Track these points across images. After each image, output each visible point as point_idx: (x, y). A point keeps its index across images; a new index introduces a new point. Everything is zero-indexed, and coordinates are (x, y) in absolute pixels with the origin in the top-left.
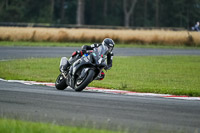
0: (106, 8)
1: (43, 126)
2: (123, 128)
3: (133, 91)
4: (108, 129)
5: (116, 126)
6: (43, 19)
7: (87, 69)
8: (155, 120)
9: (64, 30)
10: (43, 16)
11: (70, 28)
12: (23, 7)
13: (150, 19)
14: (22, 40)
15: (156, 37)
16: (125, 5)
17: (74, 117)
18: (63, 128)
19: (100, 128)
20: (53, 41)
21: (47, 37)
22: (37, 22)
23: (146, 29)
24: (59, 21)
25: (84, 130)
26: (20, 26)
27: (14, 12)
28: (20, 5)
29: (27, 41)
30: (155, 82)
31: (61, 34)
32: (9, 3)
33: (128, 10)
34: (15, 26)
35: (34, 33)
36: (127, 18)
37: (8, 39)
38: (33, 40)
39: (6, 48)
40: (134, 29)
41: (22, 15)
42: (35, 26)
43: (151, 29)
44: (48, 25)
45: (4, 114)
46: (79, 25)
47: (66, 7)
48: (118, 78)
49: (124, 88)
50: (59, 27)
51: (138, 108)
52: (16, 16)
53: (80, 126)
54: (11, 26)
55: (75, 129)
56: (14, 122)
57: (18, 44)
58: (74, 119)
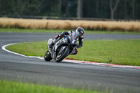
0: (97, 6)
1: (53, 88)
2: (109, 89)
3: (117, 64)
4: (98, 90)
5: (104, 88)
6: (54, 14)
7: (64, 47)
8: (132, 85)
9: (68, 21)
10: (54, 12)
11: (72, 20)
12: (40, 5)
13: (128, 13)
14: (39, 28)
15: (133, 26)
16: (111, 4)
17: (75, 82)
18: (67, 90)
19: (93, 90)
20: (60, 29)
21: (56, 26)
22: (49, 15)
23: (125, 21)
24: (65, 15)
25: (82, 91)
26: (37, 18)
27: (33, 9)
28: (37, 4)
29: (43, 29)
30: (131, 57)
31: (66, 24)
32: (30, 2)
33: (113, 7)
34: (34, 18)
35: (48, 23)
36: (112, 13)
37: (29, 28)
38: (46, 28)
39: (28, 34)
40: (117, 21)
41: (39, 11)
42: (48, 19)
43: (129, 21)
44: (57, 18)
45: (26, 80)
46: (79, 18)
47: (69, 5)
48: (105, 55)
49: (110, 62)
50: (64, 19)
51: (120, 76)
52: (35, 12)
53: (79, 88)
54: (31, 18)
55: (75, 90)
56: (33, 85)
57: (36, 31)
58: (75, 84)
